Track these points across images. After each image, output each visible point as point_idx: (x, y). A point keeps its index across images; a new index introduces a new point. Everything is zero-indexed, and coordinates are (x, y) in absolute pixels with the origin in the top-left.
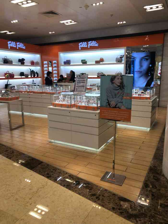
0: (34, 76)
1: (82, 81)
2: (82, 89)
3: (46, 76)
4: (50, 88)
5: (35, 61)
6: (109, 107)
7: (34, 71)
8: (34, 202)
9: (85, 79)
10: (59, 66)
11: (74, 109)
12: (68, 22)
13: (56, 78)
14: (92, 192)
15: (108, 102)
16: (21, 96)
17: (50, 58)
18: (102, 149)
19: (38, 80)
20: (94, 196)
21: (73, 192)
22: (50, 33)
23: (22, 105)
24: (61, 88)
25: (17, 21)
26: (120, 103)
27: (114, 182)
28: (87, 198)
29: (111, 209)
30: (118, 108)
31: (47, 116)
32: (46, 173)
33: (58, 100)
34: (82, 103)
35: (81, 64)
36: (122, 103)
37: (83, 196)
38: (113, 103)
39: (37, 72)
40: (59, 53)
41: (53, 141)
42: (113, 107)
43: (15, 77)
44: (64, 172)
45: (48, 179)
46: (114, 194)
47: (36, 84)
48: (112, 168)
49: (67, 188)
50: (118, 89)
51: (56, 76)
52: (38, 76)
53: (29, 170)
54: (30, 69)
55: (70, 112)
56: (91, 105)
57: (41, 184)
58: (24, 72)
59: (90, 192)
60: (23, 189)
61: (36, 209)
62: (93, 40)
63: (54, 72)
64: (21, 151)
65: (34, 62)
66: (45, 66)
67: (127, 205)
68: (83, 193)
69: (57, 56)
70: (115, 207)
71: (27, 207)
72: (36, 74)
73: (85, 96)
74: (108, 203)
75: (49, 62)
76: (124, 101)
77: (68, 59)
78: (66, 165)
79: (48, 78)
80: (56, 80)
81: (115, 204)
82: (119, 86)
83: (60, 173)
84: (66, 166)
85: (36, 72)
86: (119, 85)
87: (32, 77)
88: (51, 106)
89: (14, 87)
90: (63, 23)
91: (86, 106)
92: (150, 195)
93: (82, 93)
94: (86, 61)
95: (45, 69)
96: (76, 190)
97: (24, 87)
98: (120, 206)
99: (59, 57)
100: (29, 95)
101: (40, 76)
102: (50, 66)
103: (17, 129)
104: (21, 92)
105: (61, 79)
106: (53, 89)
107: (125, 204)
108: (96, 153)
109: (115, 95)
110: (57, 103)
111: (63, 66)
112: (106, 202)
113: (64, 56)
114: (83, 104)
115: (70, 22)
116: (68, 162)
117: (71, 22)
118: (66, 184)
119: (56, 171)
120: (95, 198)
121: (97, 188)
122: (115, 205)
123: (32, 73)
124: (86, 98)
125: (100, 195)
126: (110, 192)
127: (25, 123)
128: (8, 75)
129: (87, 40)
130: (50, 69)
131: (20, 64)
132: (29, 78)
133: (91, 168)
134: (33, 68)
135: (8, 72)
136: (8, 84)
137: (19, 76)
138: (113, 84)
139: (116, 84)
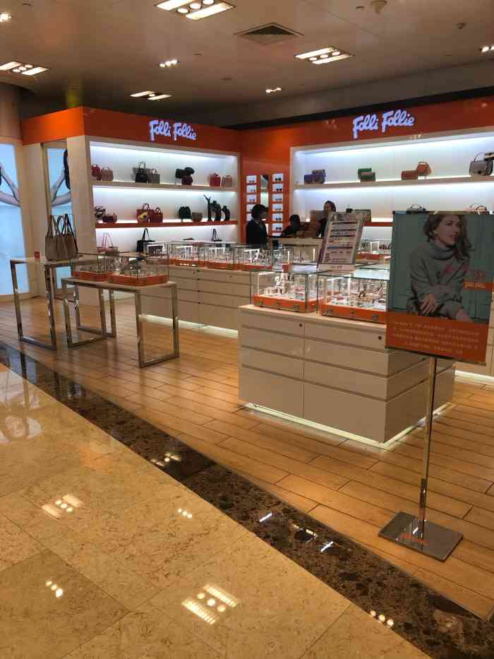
0: (218, 219)
1: (344, 233)
2: (344, 256)
3: (249, 217)
4: (257, 254)
5: (222, 175)
6: (417, 313)
7: (217, 203)
8: (176, 572)
9: (357, 226)
10: (291, 188)
11: (316, 316)
12: (322, 56)
13: (280, 225)
14: (347, 567)
15: (412, 295)
16: (172, 273)
17: (263, 164)
18: (398, 443)
19: (228, 232)
20: (353, 580)
21: (291, 558)
22: (268, 91)
23: (174, 299)
24: (289, 252)
25: (174, 62)
26: (453, 300)
27: (422, 546)
28: (329, 583)
29: (399, 627)
30: (444, 316)
31: (237, 332)
32: (220, 495)
33: (270, 288)
34: (342, 299)
36: (459, 301)
37: (317, 575)
38: (430, 300)
39: (225, 207)
40: (292, 149)
41: (250, 405)
42: (430, 315)
43: (165, 221)
44: (271, 497)
45: (223, 512)
46: (417, 585)
47: (220, 241)
48: (418, 502)
49: (272, 545)
50: (449, 256)
51: (280, 219)
52: (227, 218)
53: (175, 481)
54: (207, 198)
55: (303, 324)
56: (368, 307)
57: (200, 525)
58: (190, 208)
59: (338, 566)
60: (150, 531)
61: (201, 596)
62: (399, 108)
63: (275, 207)
64: (159, 427)
65: (220, 178)
66: (250, 188)
67: (455, 623)
68: (320, 566)
69: (286, 159)
70: (415, 625)
71: (154, 582)
72: (222, 211)
73: (352, 278)
74: (395, 608)
75: (262, 177)
77: (318, 168)
78: (280, 478)
79: (256, 224)
80: (278, 229)
81: (415, 615)
82: (451, 247)
83: (260, 499)
84: (279, 481)
85: (222, 207)
86: (452, 243)
87: (211, 220)
88: (250, 303)
89: (160, 247)
90: (308, 59)
91: (352, 309)
93: (344, 267)
94: (373, 171)
95: (250, 198)
96: (299, 555)
97: (187, 248)
98: (430, 623)
99: (291, 163)
100: (198, 271)
101: (234, 220)
102: (265, 188)
103: (160, 366)
104: (178, 262)
105: (294, 227)
106: (264, 258)
107: (447, 619)
108: (375, 454)
109: (439, 275)
110: (267, 296)
111: (301, 187)
113: (305, 159)
114: (344, 303)
115: (327, 56)
116: (287, 472)
117: (330, 55)
118: (272, 535)
119: (250, 493)
120: (354, 587)
121: (364, 558)
122: (413, 617)
123: (213, 209)
124: (354, 283)
125: (370, 580)
126: (402, 575)
127: (181, 351)
128: (145, 214)
129: (378, 109)
130: (264, 197)
131: (181, 184)
132: (204, 224)
133: (355, 496)
134: (215, 195)
135: (146, 207)
136: (146, 239)
137: (176, 218)
138: (431, 241)
139: (442, 241)
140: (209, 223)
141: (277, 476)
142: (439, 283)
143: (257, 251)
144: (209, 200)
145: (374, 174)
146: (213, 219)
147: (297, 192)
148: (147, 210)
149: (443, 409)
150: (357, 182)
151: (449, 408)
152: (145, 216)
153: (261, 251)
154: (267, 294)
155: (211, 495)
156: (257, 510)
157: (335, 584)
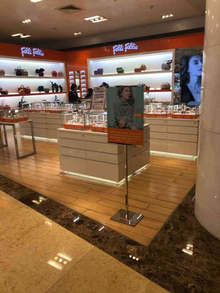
0: (57, 91)
1: (100, 96)
2: (100, 106)
5: (57, 72)
7: (57, 84)
8: (22, 243)
9: (104, 93)
10: (88, 77)
11: (90, 131)
12: (96, 19)
13: (85, 93)
15: (116, 121)
17: (77, 66)
19: (62, 97)
20: (96, 238)
21: (73, 232)
22: (76, 34)
23: (32, 127)
25: (29, 21)
26: (130, 121)
28: (87, 240)
29: (112, 253)
30: (128, 128)
32: (46, 210)
33: (71, 120)
34: (100, 124)
35: (117, 74)
36: (132, 122)
38: (122, 122)
39: (60, 86)
40: (88, 59)
41: (66, 172)
42: (123, 128)
43: (31, 93)
44: (68, 208)
47: (59, 101)
50: (127, 104)
51: (85, 90)
52: (61, 91)
53: (27, 206)
54: (51, 82)
55: (84, 135)
57: (36, 223)
58: (44, 86)
59: (92, 233)
62: (132, 42)
63: (83, 85)
65: (57, 73)
66: (71, 77)
67: (134, 249)
68: (84, 234)
69: (86, 64)
70: (118, 251)
71: (11, 249)
72: (59, 88)
74: (112, 246)
76: (134, 119)
77: (100, 68)
80: (84, 95)
81: (119, 248)
82: (128, 100)
83: (63, 210)
84: (73, 202)
85: (59, 86)
86: (128, 98)
87: (54, 92)
88: (62, 128)
89: (28, 105)
90: (90, 20)
92: (167, 237)
94: (123, 69)
95: (71, 81)
96: (76, 230)
97: (40, 105)
98: (124, 250)
99: (88, 66)
100: (45, 114)
101: (65, 91)
102: (78, 77)
103: (27, 158)
104: (36, 111)
106: (74, 107)
107: (132, 248)
108: (115, 187)
109: (124, 112)
111: (93, 76)
112: (109, 245)
113: (94, 64)
116: (77, 198)
117: (99, 19)
119: (60, 208)
120: (97, 241)
123: (55, 87)
125: (104, 237)
127: (37, 150)
128: (22, 90)
129: (123, 42)
130: (77, 81)
131: (38, 76)
132: (51, 93)
133: (103, 204)
134: (55, 81)
135: (22, 87)
136: (23, 101)
137: (37, 91)
138: (121, 98)
139: (124, 98)
140: (53, 93)
141: (72, 200)
142: (125, 115)
143: (71, 105)
144: (52, 83)
145: (123, 70)
146: (55, 91)
147: (92, 78)
148: (23, 88)
149: (146, 167)
150: (116, 73)
151: (149, 166)
152: (22, 91)
153: (73, 105)
154: (69, 123)
155: (42, 210)
156: (61, 215)
157: (89, 240)
